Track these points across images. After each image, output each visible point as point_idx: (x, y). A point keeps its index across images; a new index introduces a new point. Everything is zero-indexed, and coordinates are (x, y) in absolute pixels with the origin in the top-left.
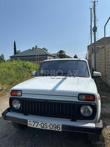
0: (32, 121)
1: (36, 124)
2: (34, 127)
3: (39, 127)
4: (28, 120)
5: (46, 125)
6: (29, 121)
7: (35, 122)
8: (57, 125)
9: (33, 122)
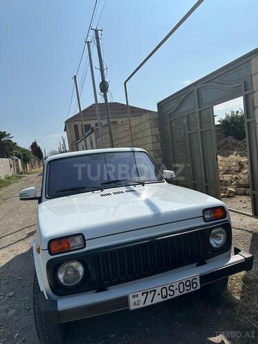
0: (140, 294)
1: (150, 296)
2: (147, 304)
3: (158, 299)
4: (131, 296)
5: (171, 288)
6: (133, 297)
7: (147, 293)
8: (191, 280)
9: (143, 294)
